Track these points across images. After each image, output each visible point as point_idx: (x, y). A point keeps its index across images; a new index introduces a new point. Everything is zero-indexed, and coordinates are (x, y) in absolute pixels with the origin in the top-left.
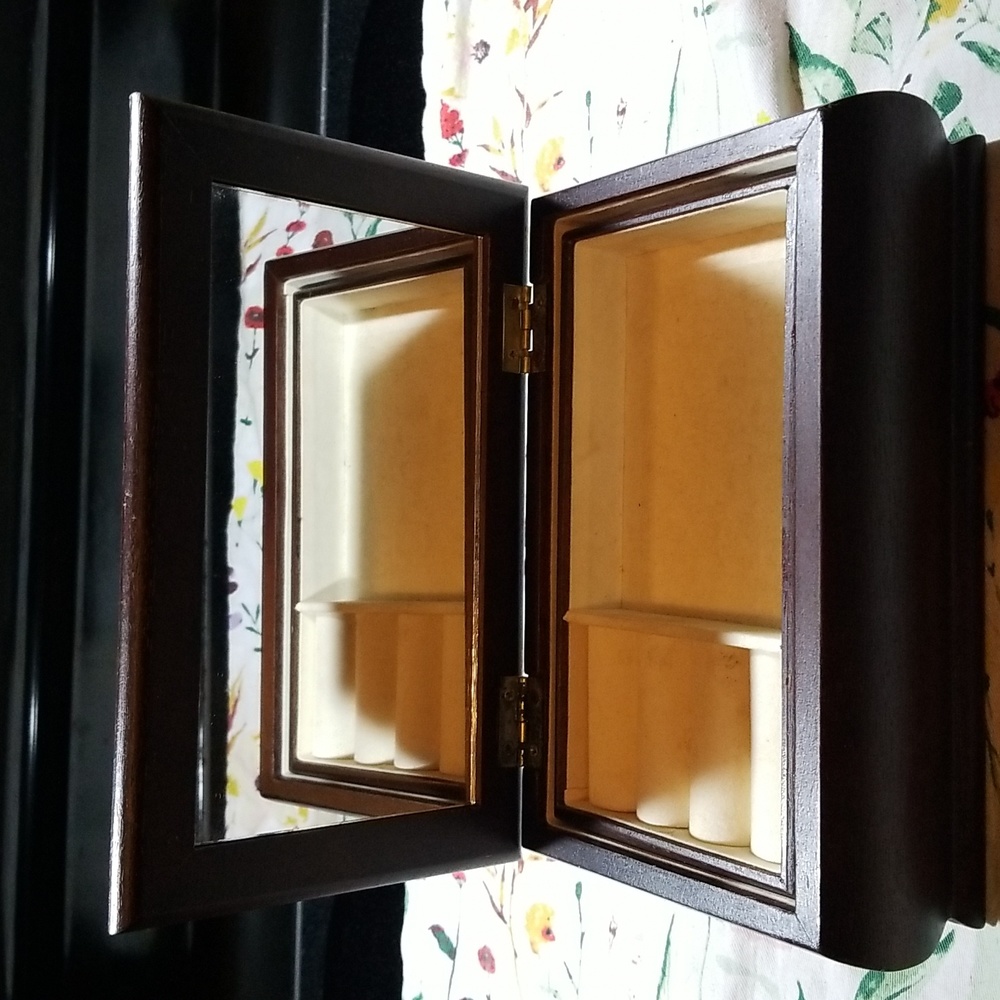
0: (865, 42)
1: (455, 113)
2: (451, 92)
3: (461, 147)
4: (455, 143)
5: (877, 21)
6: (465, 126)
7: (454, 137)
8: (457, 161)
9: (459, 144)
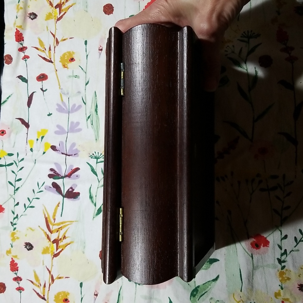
1: (21, 34)
2: (21, 27)
3: (22, 46)
4: (20, 44)
6: (24, 39)
7: (20, 42)
8: (21, 50)
9: (22, 44)
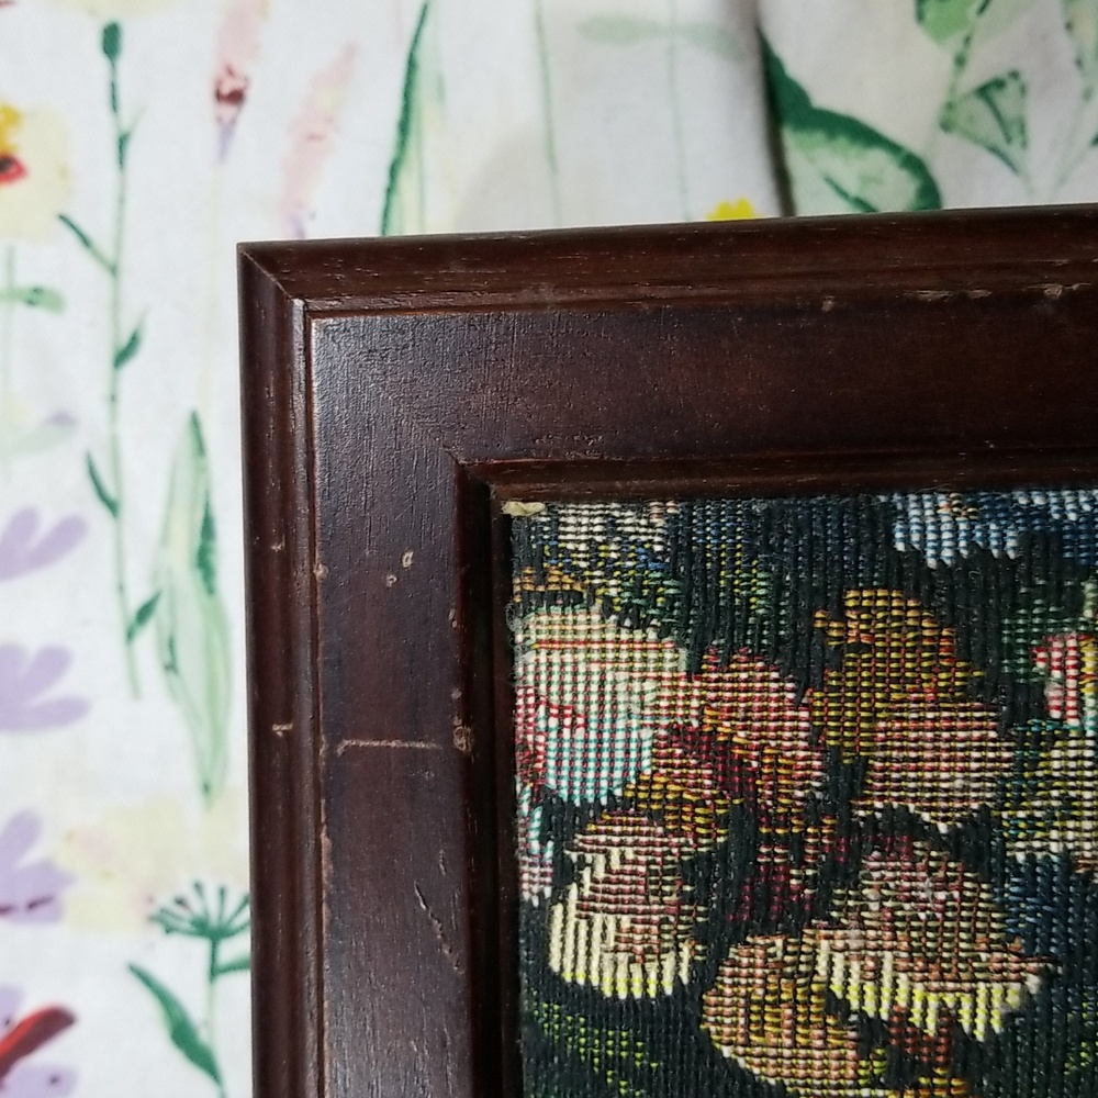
0: (971, 119)
5: (999, 84)
